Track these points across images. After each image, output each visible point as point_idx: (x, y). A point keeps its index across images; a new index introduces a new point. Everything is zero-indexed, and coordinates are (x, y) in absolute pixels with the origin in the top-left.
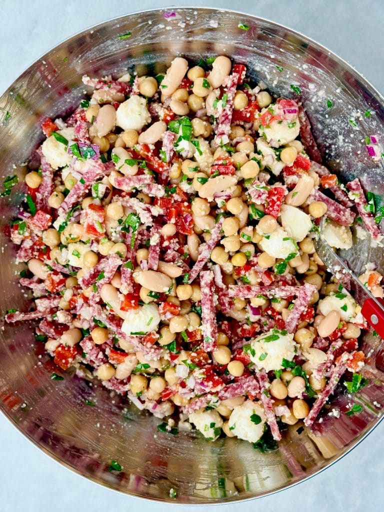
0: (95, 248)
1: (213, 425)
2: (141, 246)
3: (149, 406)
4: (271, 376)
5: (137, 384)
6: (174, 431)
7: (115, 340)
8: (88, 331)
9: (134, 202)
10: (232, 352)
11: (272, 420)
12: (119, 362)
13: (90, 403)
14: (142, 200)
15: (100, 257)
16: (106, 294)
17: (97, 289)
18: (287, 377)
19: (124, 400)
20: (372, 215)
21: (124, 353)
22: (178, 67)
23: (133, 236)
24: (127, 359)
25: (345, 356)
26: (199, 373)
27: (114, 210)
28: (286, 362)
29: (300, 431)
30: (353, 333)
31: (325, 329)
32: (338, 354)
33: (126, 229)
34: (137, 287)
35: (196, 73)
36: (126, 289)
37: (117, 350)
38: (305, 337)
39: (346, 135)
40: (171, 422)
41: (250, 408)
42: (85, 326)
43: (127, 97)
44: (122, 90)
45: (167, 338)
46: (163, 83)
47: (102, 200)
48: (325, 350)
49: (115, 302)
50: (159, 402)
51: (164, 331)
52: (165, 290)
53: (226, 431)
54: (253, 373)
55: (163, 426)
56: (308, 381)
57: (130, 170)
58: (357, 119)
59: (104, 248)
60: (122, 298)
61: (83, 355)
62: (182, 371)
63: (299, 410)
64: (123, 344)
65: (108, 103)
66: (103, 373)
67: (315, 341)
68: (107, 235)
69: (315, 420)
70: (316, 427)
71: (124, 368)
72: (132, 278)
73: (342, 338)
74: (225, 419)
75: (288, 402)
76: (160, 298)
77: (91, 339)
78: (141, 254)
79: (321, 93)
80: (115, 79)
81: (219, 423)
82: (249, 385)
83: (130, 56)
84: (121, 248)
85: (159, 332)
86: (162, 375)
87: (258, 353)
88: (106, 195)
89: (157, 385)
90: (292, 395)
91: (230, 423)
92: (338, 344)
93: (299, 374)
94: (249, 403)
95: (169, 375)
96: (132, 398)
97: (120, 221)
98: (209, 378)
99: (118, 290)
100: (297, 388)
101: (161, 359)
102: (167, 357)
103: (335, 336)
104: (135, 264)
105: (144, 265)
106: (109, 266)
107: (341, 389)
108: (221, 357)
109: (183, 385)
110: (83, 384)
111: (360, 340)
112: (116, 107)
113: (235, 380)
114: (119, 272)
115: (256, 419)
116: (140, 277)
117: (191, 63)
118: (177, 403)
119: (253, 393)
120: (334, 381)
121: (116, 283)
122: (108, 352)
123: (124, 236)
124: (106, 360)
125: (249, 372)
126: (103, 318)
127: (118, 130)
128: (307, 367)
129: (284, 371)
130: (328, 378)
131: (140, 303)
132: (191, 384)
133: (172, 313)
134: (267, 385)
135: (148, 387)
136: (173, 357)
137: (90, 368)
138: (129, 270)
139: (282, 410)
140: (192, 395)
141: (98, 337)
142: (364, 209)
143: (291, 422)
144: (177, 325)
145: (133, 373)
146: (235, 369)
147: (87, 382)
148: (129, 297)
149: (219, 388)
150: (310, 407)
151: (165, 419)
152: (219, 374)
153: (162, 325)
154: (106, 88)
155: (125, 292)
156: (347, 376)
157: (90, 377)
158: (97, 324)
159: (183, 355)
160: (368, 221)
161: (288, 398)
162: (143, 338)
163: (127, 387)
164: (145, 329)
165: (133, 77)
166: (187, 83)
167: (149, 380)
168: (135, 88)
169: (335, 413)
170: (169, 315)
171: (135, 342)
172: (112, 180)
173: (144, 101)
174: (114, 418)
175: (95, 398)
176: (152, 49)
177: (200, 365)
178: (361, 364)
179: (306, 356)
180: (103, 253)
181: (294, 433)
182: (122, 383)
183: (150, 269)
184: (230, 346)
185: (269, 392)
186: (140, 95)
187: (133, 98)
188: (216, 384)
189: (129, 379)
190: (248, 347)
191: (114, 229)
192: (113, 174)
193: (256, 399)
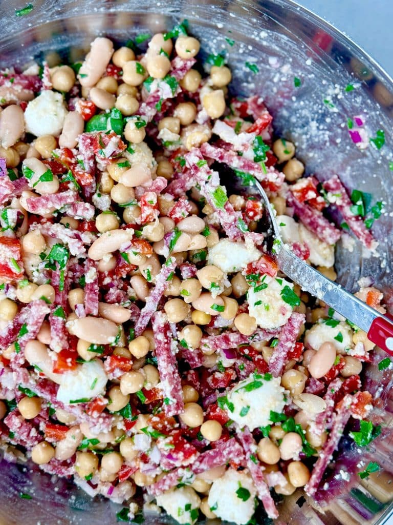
0: (12, 294)
1: (188, 507)
2: (74, 286)
3: (104, 490)
4: (258, 435)
5: (84, 465)
6: (139, 518)
7: (50, 411)
8: (14, 402)
9: (56, 228)
10: (204, 408)
11: (264, 494)
12: (59, 439)
13: (27, 496)
14: (67, 226)
15: (20, 305)
16: (32, 354)
17: (19, 348)
18: (277, 434)
19: (69, 484)
20: (360, 218)
21: (65, 427)
22: (99, 50)
23: (61, 273)
24: (69, 435)
25: (348, 400)
26: (164, 444)
27: (32, 242)
28: (274, 416)
29: (301, 502)
30: (352, 369)
31: (319, 367)
32: (338, 398)
33: (52, 265)
34: (73, 340)
35: (123, 57)
36: (57, 344)
37: (54, 423)
38: (295, 380)
39: (321, 119)
40: (133, 507)
41: (234, 479)
42: (10, 397)
43: (36, 93)
44: (30, 86)
45: (118, 402)
46: (82, 70)
47: (15, 229)
48: (321, 394)
49: (45, 364)
50: (116, 483)
51: (114, 393)
52: (111, 340)
53: (206, 511)
54: (233, 433)
55: (124, 514)
56: (305, 437)
57: (49, 187)
58: (335, 98)
59: (24, 293)
60: (54, 357)
61: (11, 435)
62: (142, 442)
63: (297, 476)
64: (61, 416)
65: (12, 103)
66: (39, 454)
67: (307, 384)
68: (27, 276)
69: (319, 486)
70: (320, 495)
71: (66, 446)
72: (65, 330)
73: (340, 376)
74: (203, 496)
75: (282, 466)
76: (105, 352)
77: (18, 414)
78: (75, 296)
79: (286, 69)
80: (18, 72)
81: (196, 503)
82: (230, 449)
83: (35, 40)
84: (46, 291)
85: (107, 396)
86: (116, 449)
87: (238, 408)
88: (19, 223)
89: (111, 463)
90: (286, 457)
91: (211, 502)
92: (337, 385)
93: (292, 430)
94: (232, 473)
95: (125, 449)
96: (80, 482)
97: (43, 256)
98: (178, 447)
99: (48, 346)
100: (291, 447)
101: (114, 429)
102: (121, 426)
103: (332, 375)
104: (68, 310)
105: (81, 311)
106: (33, 316)
107: (346, 443)
108: (191, 418)
109: (144, 458)
110: (15, 471)
111: (363, 376)
112: (24, 107)
113: (212, 446)
114: (47, 322)
115: (243, 493)
116: (76, 326)
117: (117, 45)
118: (139, 482)
119: (237, 461)
120: (338, 433)
121: (44, 338)
122: (42, 426)
123: (49, 275)
124: (41, 438)
125: (228, 433)
126: (32, 385)
127: (29, 138)
128: (301, 419)
129: (273, 426)
130: (329, 430)
131: (78, 360)
132: (155, 457)
133: (123, 370)
134: (253, 448)
135: (99, 466)
136: (129, 425)
137: (21, 449)
138: (61, 319)
139: (276, 478)
140: (158, 471)
141: (27, 409)
142: (350, 212)
143: (287, 492)
144: (130, 384)
145: (79, 450)
146: (210, 432)
147: (19, 467)
148: (64, 354)
149: (192, 459)
150: (310, 470)
151: (125, 503)
152: (190, 441)
153: (112, 385)
154: (8, 84)
155: (58, 349)
156: (352, 425)
157: (23, 460)
158: (24, 393)
159: (142, 421)
160: (356, 226)
161: (281, 460)
162: (86, 405)
163: (72, 471)
164: (88, 394)
165: (42, 68)
166: (114, 69)
167: (100, 457)
168: (45, 81)
169: (343, 475)
170: (118, 373)
171: (77, 411)
172: (24, 202)
173: (60, 97)
174: (59, 511)
175: (32, 488)
176: (63, 29)
177: (164, 432)
178: (368, 408)
179: (299, 404)
180: (23, 300)
181: (293, 505)
182: (65, 464)
183: (89, 315)
184: (200, 401)
185: (256, 456)
186: (54, 90)
187: (45, 94)
188: (187, 455)
189: (74, 458)
190: (225, 400)
191: (36, 265)
192: (25, 195)
193: (241, 468)
